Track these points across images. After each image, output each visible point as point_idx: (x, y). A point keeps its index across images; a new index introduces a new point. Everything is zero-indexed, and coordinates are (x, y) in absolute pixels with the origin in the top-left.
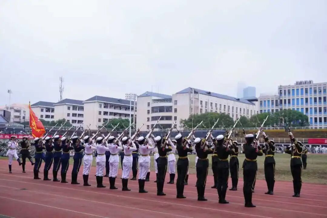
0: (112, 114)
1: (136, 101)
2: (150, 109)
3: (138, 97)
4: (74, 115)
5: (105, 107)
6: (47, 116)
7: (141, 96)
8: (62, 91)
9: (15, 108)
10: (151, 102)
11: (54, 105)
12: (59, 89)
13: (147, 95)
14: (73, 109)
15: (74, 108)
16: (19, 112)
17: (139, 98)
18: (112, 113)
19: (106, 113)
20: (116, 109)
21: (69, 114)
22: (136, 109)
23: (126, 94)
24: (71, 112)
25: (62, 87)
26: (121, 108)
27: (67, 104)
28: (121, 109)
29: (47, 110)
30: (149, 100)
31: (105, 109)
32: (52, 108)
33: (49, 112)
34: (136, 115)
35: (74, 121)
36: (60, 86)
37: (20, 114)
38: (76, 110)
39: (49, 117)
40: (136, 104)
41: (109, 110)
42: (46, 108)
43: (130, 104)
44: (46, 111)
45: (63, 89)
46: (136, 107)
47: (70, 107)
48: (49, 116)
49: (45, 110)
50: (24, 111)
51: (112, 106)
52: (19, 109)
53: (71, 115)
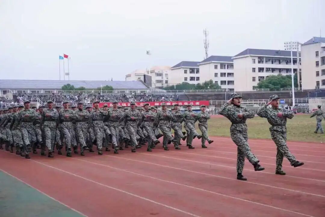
0: (269, 70)
1: (300, 50)
2: (319, 59)
3: (302, 45)
4: (223, 75)
5: (259, 62)
6: (192, 79)
7: (305, 44)
8: (207, 47)
9: (156, 71)
10: (320, 50)
11: (198, 64)
12: (204, 45)
13: (314, 41)
14: (221, 68)
15: (223, 66)
16: (161, 76)
17: (303, 47)
18: (269, 68)
19: (261, 70)
20: (274, 63)
21: (217, 74)
22: (300, 61)
23: (285, 43)
24: (219, 71)
25: (207, 42)
26: (281, 61)
27: (213, 62)
28: (281, 63)
29: (191, 71)
30: (317, 47)
31: (260, 64)
32: (196, 68)
33: (194, 73)
34: (300, 70)
35: (223, 82)
36: (205, 42)
37: (162, 78)
38: (225, 68)
39: (194, 80)
40: (300, 56)
41: (265, 65)
42: (190, 69)
43: (290, 56)
44: (191, 73)
45: (208, 44)
46: (300, 59)
47: (217, 66)
48: (194, 77)
49: (188, 71)
50: (166, 74)
51: (269, 60)
52: (161, 72)
53: (219, 75)
